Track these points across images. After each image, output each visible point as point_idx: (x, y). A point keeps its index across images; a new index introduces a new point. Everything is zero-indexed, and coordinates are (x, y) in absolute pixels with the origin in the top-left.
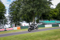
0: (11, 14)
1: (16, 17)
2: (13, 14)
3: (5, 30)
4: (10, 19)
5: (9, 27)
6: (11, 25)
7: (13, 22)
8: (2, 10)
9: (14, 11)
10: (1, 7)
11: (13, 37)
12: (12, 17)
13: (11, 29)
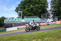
0: (54, 8)
1: (59, 11)
2: (55, 8)
3: (48, 24)
4: (52, 13)
6: (53, 19)
7: (56, 15)
8: (44, 4)
9: (56, 4)
10: (43, 2)
11: (57, 31)
13: (54, 23)
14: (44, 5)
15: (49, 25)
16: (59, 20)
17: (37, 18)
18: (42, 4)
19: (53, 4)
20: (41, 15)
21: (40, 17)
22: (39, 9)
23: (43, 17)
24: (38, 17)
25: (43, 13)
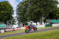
0: (19, 15)
1: (24, 18)
4: (17, 20)
5: (17, 27)
6: (19, 25)
9: (21, 11)
12: (20, 17)
13: (19, 29)
14: (10, 12)
15: (14, 30)
16: (23, 26)
17: (2, 24)
18: (8, 10)
19: (18, 11)
20: (6, 22)
21: (6, 24)
22: (5, 16)
23: (9, 23)
24: (4, 23)
25: (9, 20)
